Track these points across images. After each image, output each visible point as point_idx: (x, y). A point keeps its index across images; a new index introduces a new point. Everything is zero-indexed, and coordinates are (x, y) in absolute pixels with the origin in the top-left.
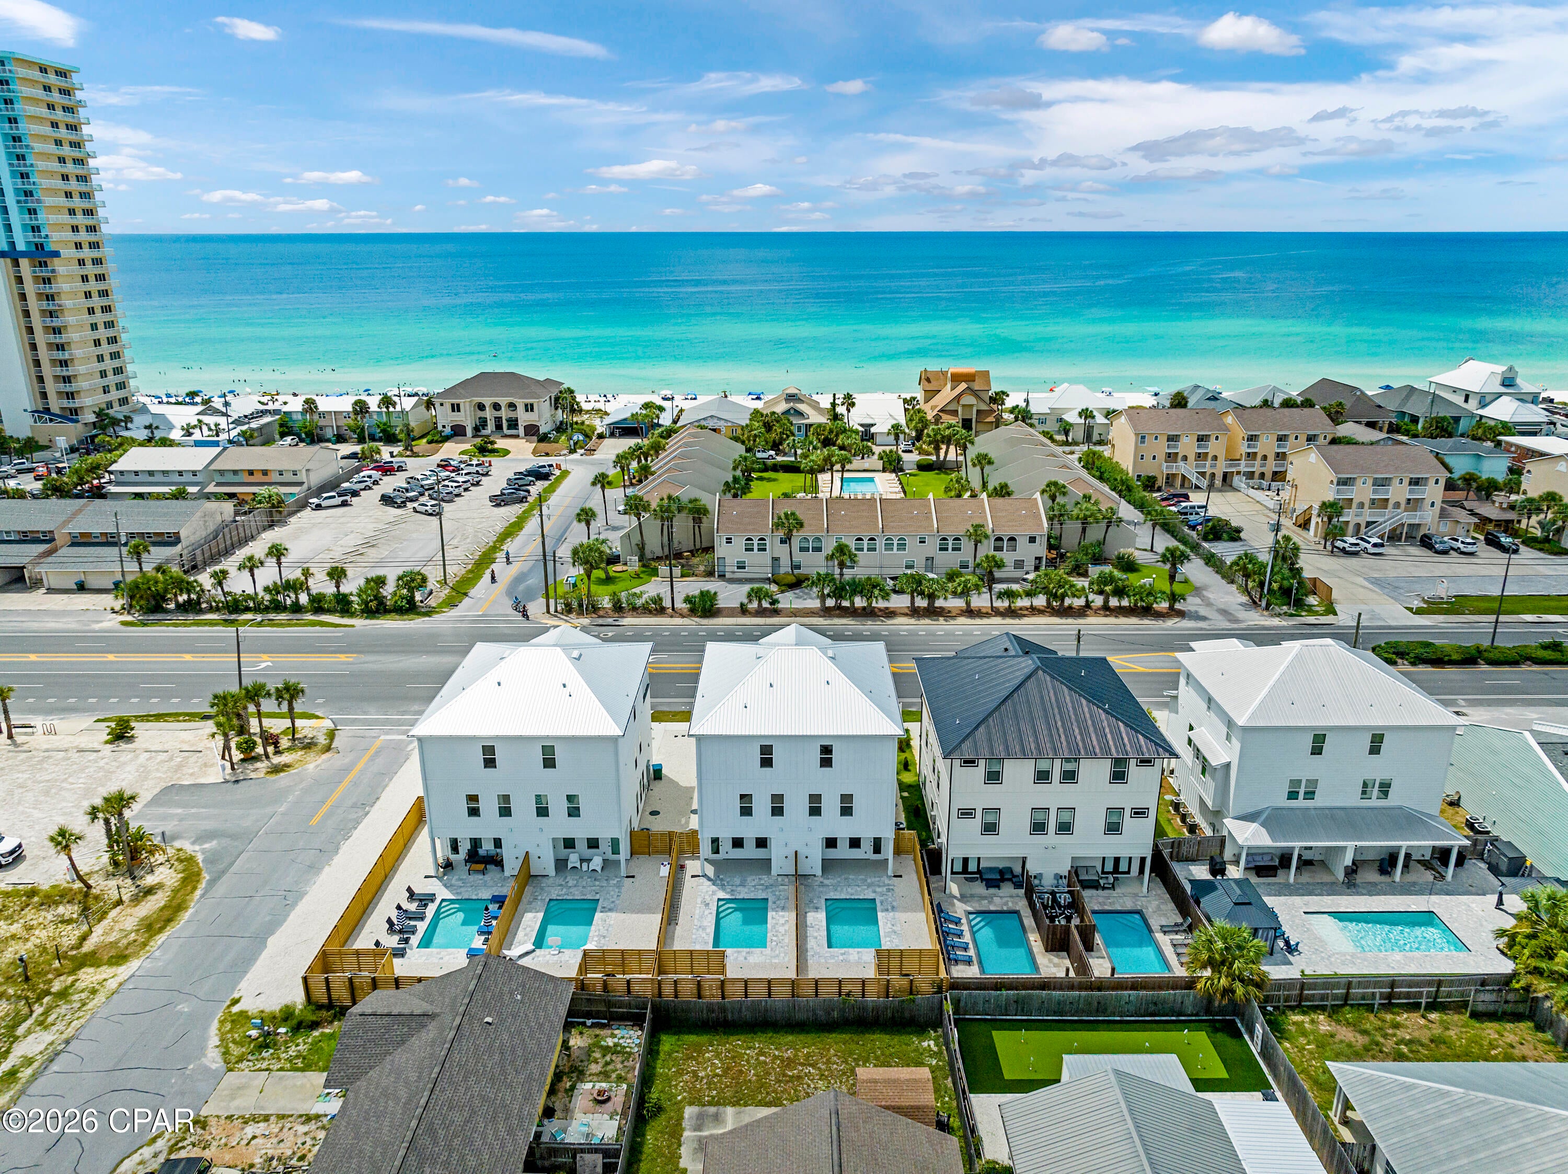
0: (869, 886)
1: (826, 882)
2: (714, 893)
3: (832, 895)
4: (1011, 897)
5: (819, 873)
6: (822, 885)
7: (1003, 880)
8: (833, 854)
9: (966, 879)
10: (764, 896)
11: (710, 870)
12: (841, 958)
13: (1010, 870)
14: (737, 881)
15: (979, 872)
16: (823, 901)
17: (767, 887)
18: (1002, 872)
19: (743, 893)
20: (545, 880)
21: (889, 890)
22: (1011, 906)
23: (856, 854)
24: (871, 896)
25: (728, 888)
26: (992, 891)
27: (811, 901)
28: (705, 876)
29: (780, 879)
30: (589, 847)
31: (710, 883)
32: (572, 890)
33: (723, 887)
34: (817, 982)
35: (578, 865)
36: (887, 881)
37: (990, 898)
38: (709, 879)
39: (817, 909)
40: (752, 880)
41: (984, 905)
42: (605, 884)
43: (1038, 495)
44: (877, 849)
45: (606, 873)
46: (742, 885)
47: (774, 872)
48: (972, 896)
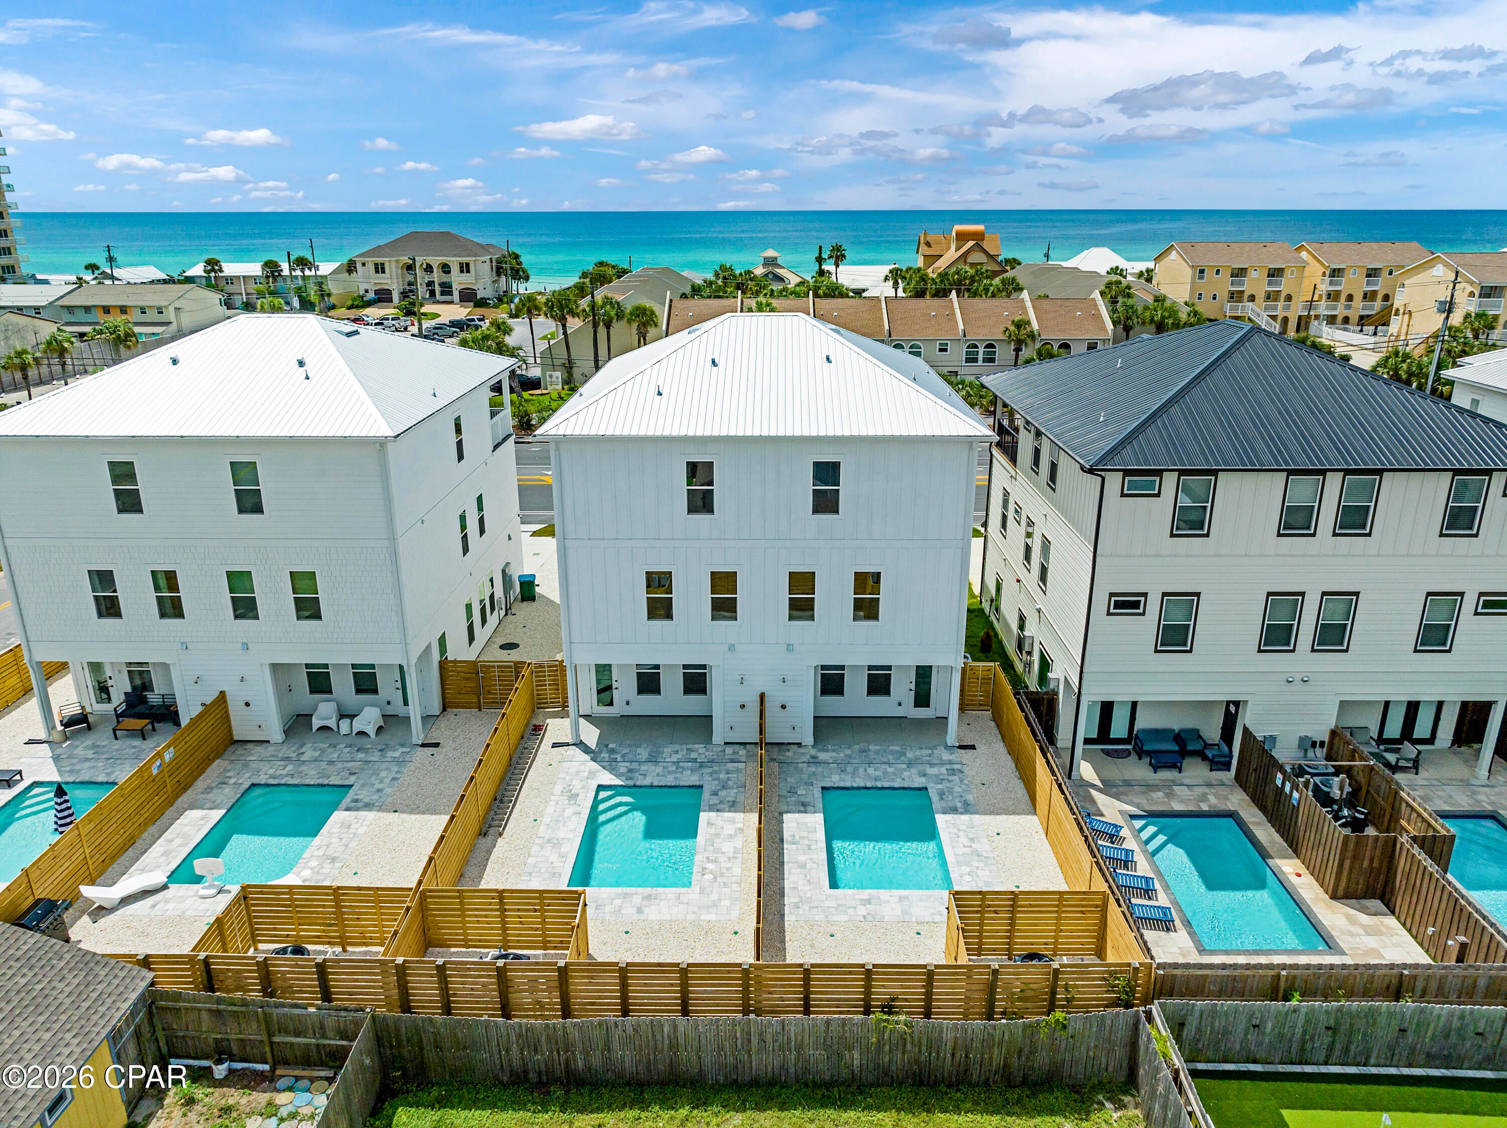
0: (910, 764)
1: (822, 756)
2: (592, 775)
3: (836, 780)
4: (1209, 785)
5: (809, 739)
6: (814, 761)
7: (1184, 753)
8: (835, 706)
9: (1107, 753)
10: (694, 780)
11: (591, 735)
12: (862, 910)
13: (1196, 734)
14: (643, 753)
15: (1130, 737)
16: (817, 793)
17: (702, 765)
18: (1180, 738)
19: (652, 775)
20: (259, 750)
21: (952, 772)
22: (1212, 802)
23: (880, 706)
24: (919, 782)
25: (623, 767)
26: (1165, 775)
27: (792, 791)
28: (580, 744)
29: (729, 750)
30: (359, 691)
31: (587, 757)
32: (304, 768)
33: (610, 765)
34: (807, 973)
35: (332, 723)
36: (946, 756)
37: (1168, 787)
38: (586, 749)
39: (804, 807)
40: (672, 752)
41: (1158, 801)
42: (375, 756)
43: (1096, 294)
44: (922, 699)
45: (384, 737)
46: (653, 760)
47: (718, 737)
48: (1128, 783)
